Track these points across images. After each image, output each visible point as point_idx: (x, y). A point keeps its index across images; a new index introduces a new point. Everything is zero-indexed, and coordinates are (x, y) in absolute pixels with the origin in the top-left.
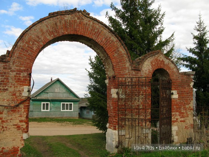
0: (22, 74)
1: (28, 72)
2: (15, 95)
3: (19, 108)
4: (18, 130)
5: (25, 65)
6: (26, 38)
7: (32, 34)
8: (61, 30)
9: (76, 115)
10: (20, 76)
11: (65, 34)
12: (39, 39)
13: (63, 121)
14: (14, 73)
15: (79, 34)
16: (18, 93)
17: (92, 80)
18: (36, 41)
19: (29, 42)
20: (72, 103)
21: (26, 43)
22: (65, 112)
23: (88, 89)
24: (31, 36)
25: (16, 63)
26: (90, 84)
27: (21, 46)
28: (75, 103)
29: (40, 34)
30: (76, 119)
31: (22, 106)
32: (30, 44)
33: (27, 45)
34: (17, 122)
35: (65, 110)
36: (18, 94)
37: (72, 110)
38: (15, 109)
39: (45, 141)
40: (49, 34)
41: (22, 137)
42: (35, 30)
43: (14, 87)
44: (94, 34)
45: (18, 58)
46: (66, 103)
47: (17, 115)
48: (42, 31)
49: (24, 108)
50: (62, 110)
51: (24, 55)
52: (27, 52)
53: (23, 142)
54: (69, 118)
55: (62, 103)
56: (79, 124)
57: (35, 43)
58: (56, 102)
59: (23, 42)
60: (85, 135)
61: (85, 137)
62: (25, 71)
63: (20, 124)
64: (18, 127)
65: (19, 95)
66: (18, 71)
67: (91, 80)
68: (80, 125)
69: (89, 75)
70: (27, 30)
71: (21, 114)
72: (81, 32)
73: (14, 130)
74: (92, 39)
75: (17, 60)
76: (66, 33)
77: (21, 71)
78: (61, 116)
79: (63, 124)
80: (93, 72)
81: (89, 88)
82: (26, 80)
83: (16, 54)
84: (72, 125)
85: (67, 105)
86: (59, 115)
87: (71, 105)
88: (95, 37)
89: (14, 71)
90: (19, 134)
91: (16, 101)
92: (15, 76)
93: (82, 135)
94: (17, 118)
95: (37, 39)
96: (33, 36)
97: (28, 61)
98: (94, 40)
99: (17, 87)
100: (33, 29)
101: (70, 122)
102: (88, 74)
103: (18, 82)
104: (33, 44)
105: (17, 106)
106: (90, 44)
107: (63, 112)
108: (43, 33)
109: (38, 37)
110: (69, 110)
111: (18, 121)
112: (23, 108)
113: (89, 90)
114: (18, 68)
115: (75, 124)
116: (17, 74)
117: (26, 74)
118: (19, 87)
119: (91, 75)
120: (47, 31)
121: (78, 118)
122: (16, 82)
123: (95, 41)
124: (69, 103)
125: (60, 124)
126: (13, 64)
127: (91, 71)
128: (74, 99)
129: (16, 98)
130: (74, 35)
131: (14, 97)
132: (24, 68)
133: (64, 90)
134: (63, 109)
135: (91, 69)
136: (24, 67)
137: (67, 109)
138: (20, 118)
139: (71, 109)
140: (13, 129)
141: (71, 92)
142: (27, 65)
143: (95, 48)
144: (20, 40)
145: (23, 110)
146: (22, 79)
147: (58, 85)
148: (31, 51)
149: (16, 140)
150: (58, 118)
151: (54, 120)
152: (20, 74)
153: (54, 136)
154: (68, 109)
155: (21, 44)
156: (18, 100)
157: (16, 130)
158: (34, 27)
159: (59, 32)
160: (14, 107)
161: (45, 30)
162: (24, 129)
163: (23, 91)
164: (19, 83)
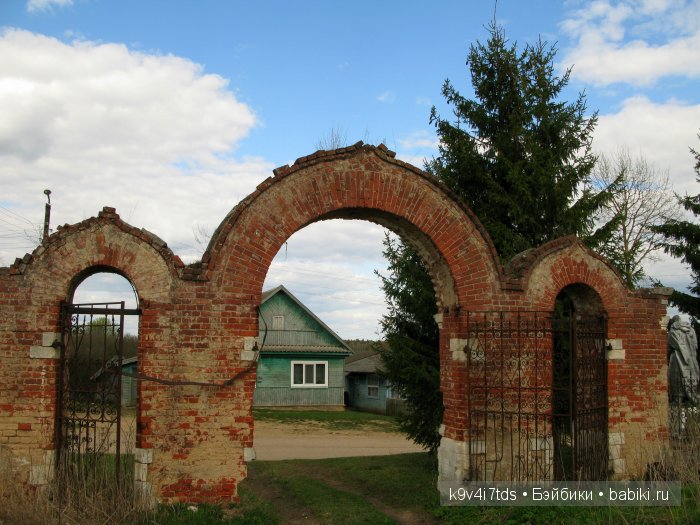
0: (239, 308)
1: (252, 303)
2: (223, 357)
3: (234, 389)
4: (234, 439)
5: (245, 286)
6: (246, 221)
7: (260, 211)
8: (327, 199)
9: (337, 402)
10: (234, 314)
11: (336, 208)
12: (277, 223)
13: (297, 418)
14: (222, 307)
15: (371, 206)
16: (231, 353)
17: (394, 303)
18: (269, 228)
19: (254, 231)
20: (326, 363)
21: (247, 233)
22: (302, 389)
23: (381, 327)
24: (256, 217)
25: (225, 282)
26: (387, 313)
27: (234, 242)
28: (335, 361)
29: (277, 211)
30: (337, 413)
31: (240, 384)
32: (255, 237)
33: (248, 239)
34: (229, 421)
35: (304, 385)
36: (230, 356)
37: (326, 385)
38: (224, 391)
39: (264, 473)
40: (298, 209)
41: (241, 457)
42: (266, 201)
43: (222, 340)
44: (408, 205)
45: (228, 270)
46: (305, 363)
47: (230, 406)
48: (281, 202)
49: (245, 390)
50: (293, 385)
51: (242, 262)
52: (250, 254)
53: (243, 468)
54: (315, 409)
55: (293, 363)
56: (348, 426)
57: (268, 232)
58: (275, 360)
59: (240, 232)
60: (373, 458)
61: (376, 463)
62: (245, 300)
63: (237, 426)
64: (233, 434)
65: (232, 358)
66: (230, 302)
67: (391, 303)
68: (351, 431)
69: (385, 289)
70: (248, 202)
71: (238, 403)
72: (375, 202)
73: (223, 439)
74: (402, 217)
75: (226, 275)
76: (340, 205)
77: (237, 302)
78: (292, 403)
79: (300, 427)
80: (394, 277)
81: (384, 325)
82: (248, 322)
83: (225, 262)
84: (326, 431)
85: (309, 367)
86: (285, 399)
87: (321, 368)
88: (409, 212)
89: (222, 302)
90: (234, 451)
91: (226, 372)
92: (224, 314)
93: (364, 458)
94: (228, 413)
95: (272, 223)
96: (262, 217)
97: (253, 278)
98: (406, 220)
99: (228, 338)
100: (260, 200)
101: (320, 420)
102: (383, 285)
103: (231, 327)
104: (262, 237)
105: (230, 383)
106: (396, 227)
107: (298, 389)
108: (285, 209)
109: (273, 218)
110: (314, 385)
111: (232, 419)
112: (242, 390)
113: (385, 329)
114: (230, 294)
115: (337, 427)
116: (227, 308)
117: (247, 309)
118: (232, 340)
119: (390, 290)
120: (294, 203)
121: (342, 409)
122: (226, 327)
123: (410, 222)
124: (314, 363)
125: (292, 427)
126: (219, 286)
127: (390, 274)
128: (326, 349)
129: (227, 365)
130: (358, 208)
131: (223, 362)
132: (245, 295)
133: (300, 324)
134: (298, 380)
135: (389, 268)
136: (244, 291)
137: (309, 380)
138: (237, 413)
139: (321, 380)
140: (222, 438)
141: (320, 328)
142: (250, 287)
143: (409, 235)
144: (234, 228)
145: (243, 394)
146: (240, 320)
147: (282, 307)
148: (258, 253)
149: (228, 462)
150: (283, 409)
151: (271, 416)
152: (234, 309)
153: (286, 461)
154: (312, 382)
155: (236, 238)
156: (230, 370)
157: (227, 439)
158: (265, 194)
159: (322, 205)
160: (222, 387)
161: (288, 200)
162: (245, 438)
163: (243, 348)
164: (233, 330)
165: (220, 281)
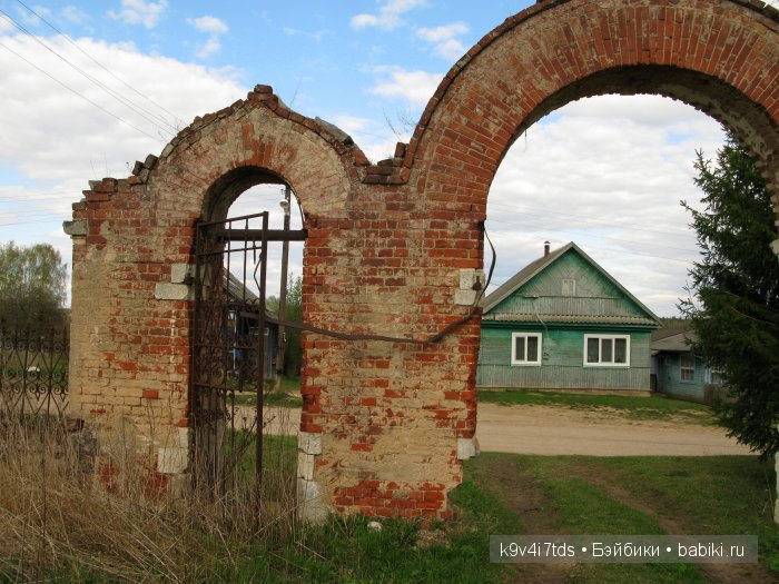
0: (451, 224)
1: (471, 217)
2: (427, 300)
3: (444, 348)
4: (440, 425)
5: (461, 192)
6: (461, 93)
7: (483, 78)
8: (588, 54)
9: (641, 383)
10: (444, 235)
11: (603, 67)
12: (509, 94)
13: (590, 403)
14: (425, 224)
15: (662, 61)
16: (440, 293)
17: (710, 247)
18: (497, 103)
19: (473, 106)
20: (627, 337)
21: (463, 111)
22: (598, 369)
23: (692, 280)
24: (476, 86)
25: (429, 185)
26: (701, 260)
27: (443, 125)
28: (638, 335)
29: (509, 76)
30: (641, 399)
31: (453, 341)
32: (475, 115)
33: (464, 120)
34: (436, 396)
35: (600, 364)
36: (438, 299)
37: (627, 364)
38: (429, 352)
40: (542, 70)
41: (454, 453)
42: (491, 61)
43: (426, 273)
44: (724, 57)
45: (435, 167)
46: (601, 337)
47: (438, 374)
48: (515, 61)
49: (461, 350)
50: (586, 364)
51: (456, 155)
52: (468, 143)
53: (456, 469)
54: (613, 393)
55: (587, 336)
56: (653, 415)
57: (496, 108)
58: (565, 333)
59: (451, 110)
60: (679, 459)
61: (681, 467)
62: (460, 213)
63: (448, 405)
64: (442, 417)
65: (442, 301)
66: (436, 215)
67: (705, 247)
68: (656, 422)
69: (697, 226)
70: (463, 63)
71: (450, 371)
72: (668, 53)
73: (426, 423)
74: (715, 77)
75: (432, 175)
76: (610, 62)
77: (449, 215)
78: (581, 385)
79: (592, 414)
80: (710, 212)
81: (696, 276)
82: (465, 245)
83: (429, 156)
84: (624, 420)
85: (607, 343)
86: (577, 380)
87: (621, 343)
88: (727, 69)
89: (425, 216)
90: (445, 442)
91: (433, 323)
92: (428, 234)
93: (666, 458)
94: (436, 384)
95: (501, 95)
96: (486, 85)
97: (472, 178)
98: (721, 82)
99: (434, 271)
100: (482, 59)
101: (617, 407)
102: (693, 221)
103: (440, 253)
104: (486, 115)
105: (438, 339)
106: (705, 100)
107: (592, 369)
108: (521, 72)
109: (503, 87)
110: (613, 364)
111: (440, 394)
112: (456, 350)
113: (697, 283)
114: (437, 203)
115: (639, 416)
116: (433, 225)
117: (464, 226)
118: (441, 273)
119: (704, 227)
120: (535, 62)
121: (647, 395)
122: (432, 254)
123: (728, 85)
124: (613, 337)
125: (581, 414)
126: (420, 191)
127: (705, 209)
128: (628, 320)
129: (433, 311)
130: (639, 67)
131: (427, 307)
132: (460, 205)
133: (596, 288)
134: (593, 357)
135: (703, 200)
136: (460, 200)
137: (607, 358)
138: (447, 385)
139: (620, 359)
140: (423, 423)
141: (621, 295)
142: (470, 193)
143: (727, 112)
144: (442, 104)
145: (458, 356)
146: (453, 242)
147: (573, 268)
148: (480, 140)
149: (434, 459)
150: (574, 392)
151: (559, 400)
152: (444, 226)
153: (560, 458)
154: (610, 360)
155: (446, 119)
156: (438, 320)
157: (433, 424)
158: (488, 52)
159: (580, 63)
160: (426, 345)
161: (526, 59)
162: (461, 424)
163: (458, 286)
164: (442, 257)
165: (421, 185)
